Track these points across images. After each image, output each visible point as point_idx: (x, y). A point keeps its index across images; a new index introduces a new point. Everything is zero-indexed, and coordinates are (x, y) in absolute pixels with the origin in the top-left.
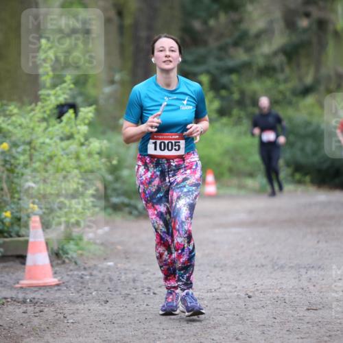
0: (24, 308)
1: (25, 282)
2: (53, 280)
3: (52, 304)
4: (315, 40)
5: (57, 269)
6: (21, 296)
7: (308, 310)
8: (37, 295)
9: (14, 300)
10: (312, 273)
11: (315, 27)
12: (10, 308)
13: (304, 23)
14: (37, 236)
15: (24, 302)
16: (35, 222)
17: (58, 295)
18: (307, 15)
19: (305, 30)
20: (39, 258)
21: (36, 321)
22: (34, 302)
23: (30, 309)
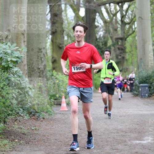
0: (61, 115)
1: (61, 110)
2: (67, 109)
3: (66, 114)
4: (122, 61)
5: (68, 107)
6: (60, 112)
7: (120, 117)
8: (63, 112)
9: (59, 113)
10: (121, 109)
11: (122, 58)
12: (58, 115)
13: (120, 57)
14: (64, 100)
15: (61, 114)
16: (63, 97)
17: (68, 112)
18: (121, 56)
19: (120, 59)
20: (64, 105)
21: (63, 118)
22: (63, 114)
23: (62, 115)
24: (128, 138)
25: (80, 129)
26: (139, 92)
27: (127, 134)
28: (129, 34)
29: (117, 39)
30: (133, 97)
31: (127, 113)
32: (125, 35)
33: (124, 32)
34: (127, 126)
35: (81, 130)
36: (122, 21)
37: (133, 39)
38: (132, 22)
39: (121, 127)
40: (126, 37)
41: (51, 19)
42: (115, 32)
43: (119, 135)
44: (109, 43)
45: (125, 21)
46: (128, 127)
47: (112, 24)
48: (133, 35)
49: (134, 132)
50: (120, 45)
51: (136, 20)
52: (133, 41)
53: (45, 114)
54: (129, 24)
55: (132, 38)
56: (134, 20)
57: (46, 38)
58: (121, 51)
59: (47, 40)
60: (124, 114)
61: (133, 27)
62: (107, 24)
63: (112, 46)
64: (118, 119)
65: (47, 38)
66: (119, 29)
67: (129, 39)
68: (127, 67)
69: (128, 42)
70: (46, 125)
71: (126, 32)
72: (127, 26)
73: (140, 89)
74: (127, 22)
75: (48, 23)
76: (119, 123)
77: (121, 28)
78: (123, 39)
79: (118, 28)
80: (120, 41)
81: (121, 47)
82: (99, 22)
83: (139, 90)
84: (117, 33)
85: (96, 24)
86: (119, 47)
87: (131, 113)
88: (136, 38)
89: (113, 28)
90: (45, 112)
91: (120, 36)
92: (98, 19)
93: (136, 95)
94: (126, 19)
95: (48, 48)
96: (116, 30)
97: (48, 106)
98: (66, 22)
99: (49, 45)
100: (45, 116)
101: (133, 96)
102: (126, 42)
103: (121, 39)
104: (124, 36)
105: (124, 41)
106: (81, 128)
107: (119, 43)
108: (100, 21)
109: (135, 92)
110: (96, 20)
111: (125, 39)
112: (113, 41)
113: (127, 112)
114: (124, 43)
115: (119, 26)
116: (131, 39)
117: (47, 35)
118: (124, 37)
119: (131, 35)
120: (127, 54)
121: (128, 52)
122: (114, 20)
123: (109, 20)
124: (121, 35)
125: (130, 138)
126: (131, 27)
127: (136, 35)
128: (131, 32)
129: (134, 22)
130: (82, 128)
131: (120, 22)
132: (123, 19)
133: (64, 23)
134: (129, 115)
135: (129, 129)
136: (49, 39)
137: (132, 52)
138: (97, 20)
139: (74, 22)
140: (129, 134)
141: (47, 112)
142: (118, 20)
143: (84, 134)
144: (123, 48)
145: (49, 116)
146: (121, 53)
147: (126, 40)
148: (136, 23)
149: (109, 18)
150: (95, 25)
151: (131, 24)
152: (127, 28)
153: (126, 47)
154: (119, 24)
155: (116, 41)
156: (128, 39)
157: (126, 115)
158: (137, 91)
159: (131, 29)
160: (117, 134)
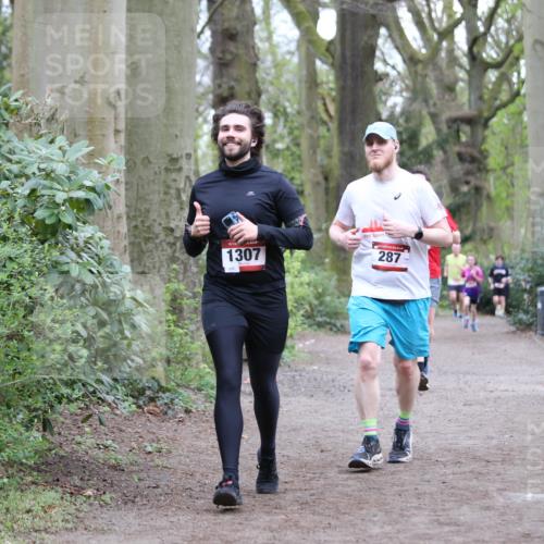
24: (494, 481)
25: (322, 451)
26: (535, 315)
27: (492, 468)
28: (498, 102)
29: (456, 122)
30: (514, 332)
31: (492, 391)
32: (485, 107)
33: (481, 98)
34: (492, 438)
35: (325, 454)
36: (473, 56)
37: (513, 122)
38: (510, 59)
39: (470, 442)
40: (486, 114)
41: (212, 50)
42: (447, 97)
43: (465, 473)
44: (427, 138)
45: (484, 55)
46: (494, 442)
47: (436, 67)
48: (512, 108)
49: (519, 462)
50: (467, 145)
51: (522, 51)
52: (513, 130)
53: (194, 397)
54: (497, 66)
55: (509, 120)
56: (516, 52)
57: (197, 118)
58: (467, 166)
59: (200, 127)
60: (482, 394)
61: (515, 79)
62: (420, 67)
63: (434, 147)
64: (459, 412)
65: (200, 120)
66: (461, 84)
67: (500, 121)
68: (492, 224)
69: (494, 133)
70: (197, 437)
71: (486, 97)
72: (492, 75)
73: (539, 306)
74: (489, 60)
75: (201, 63)
76: (463, 428)
77: (470, 83)
78: (478, 122)
79: (457, 80)
80: (466, 128)
81: (469, 150)
82: (391, 62)
83: (536, 306)
84: (454, 99)
85: (379, 66)
86: (463, 150)
87: (506, 390)
88: (525, 118)
89: (439, 81)
90: (193, 390)
91: (466, 111)
92: (385, 51)
93: (525, 327)
94: (488, 48)
95: (204, 155)
96: (451, 89)
97: (203, 366)
98: (269, 58)
99: (208, 147)
100: (194, 402)
101: (513, 328)
102: (487, 132)
103: (470, 121)
104: (481, 112)
105: (479, 129)
106: (323, 447)
107: (463, 138)
108: (391, 57)
109: (522, 316)
110: (378, 53)
111: (483, 121)
112: (438, 131)
113: (490, 386)
114: (480, 138)
115: (462, 74)
116: (506, 121)
117: (201, 109)
118: (480, 116)
119: (504, 105)
120: (491, 178)
121: (494, 170)
122: (443, 54)
123: (424, 51)
124: (470, 107)
125: (503, 481)
126: (504, 78)
127: (525, 109)
128: (504, 96)
129: (517, 59)
130: (330, 448)
131: (465, 61)
132: (475, 49)
133: (261, 66)
134: (499, 398)
135: (498, 449)
136: (205, 121)
137: (509, 170)
138: (383, 53)
139: (295, 60)
140: (500, 468)
141: (200, 390)
142: (458, 53)
143: (336, 469)
144: (476, 154)
145: (207, 405)
146: (468, 173)
147: (486, 125)
148: (522, 62)
149: (425, 47)
150: (376, 72)
151: (503, 69)
152: (490, 82)
153: (487, 151)
154: (461, 66)
155: (449, 127)
156: (494, 120)
157: (487, 399)
158: (526, 312)
159: (505, 87)
160: (456, 469)
